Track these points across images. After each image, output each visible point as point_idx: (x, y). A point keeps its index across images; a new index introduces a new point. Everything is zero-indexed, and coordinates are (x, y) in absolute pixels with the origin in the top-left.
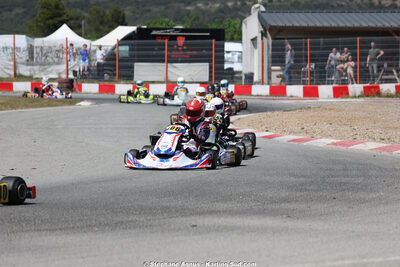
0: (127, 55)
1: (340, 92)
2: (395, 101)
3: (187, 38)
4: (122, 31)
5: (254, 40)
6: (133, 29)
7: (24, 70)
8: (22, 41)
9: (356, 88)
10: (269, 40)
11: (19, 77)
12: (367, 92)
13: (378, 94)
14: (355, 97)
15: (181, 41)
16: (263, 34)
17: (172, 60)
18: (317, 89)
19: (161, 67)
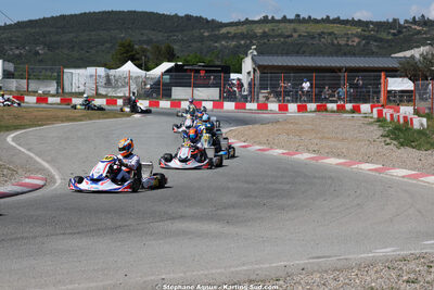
0: (168, 81)
1: (302, 109)
2: (335, 115)
3: (207, 71)
4: (166, 66)
5: (249, 73)
6: (172, 64)
7: (102, 91)
8: (101, 71)
9: (312, 106)
10: (258, 74)
11: (98, 95)
12: (319, 109)
13: (326, 110)
14: (311, 112)
15: (202, 74)
16: (254, 70)
17: (197, 86)
18: (287, 106)
19: (189, 90)
